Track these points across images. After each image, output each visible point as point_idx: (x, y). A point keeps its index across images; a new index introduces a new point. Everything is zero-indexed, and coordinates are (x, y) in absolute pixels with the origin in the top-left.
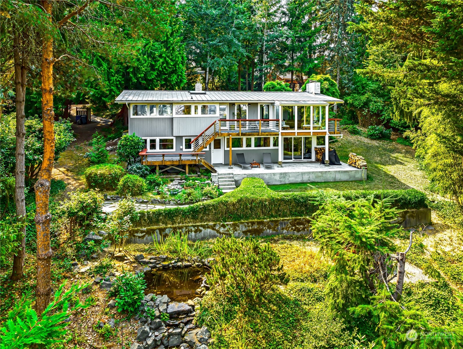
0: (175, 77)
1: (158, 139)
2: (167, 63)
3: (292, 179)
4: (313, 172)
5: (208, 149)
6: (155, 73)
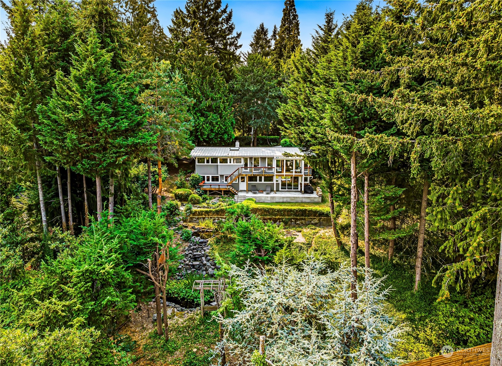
0: (227, 136)
1: (211, 176)
2: (221, 128)
3: (277, 200)
5: (237, 182)
6: (214, 134)
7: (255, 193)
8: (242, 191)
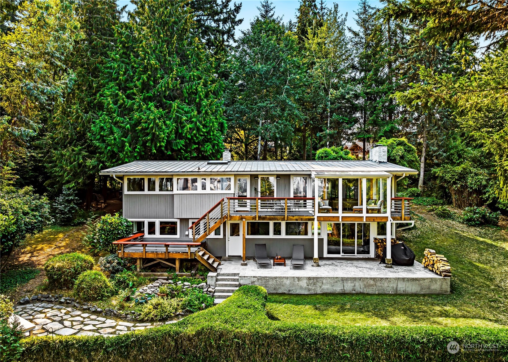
2: (198, 129)
4: (360, 279)
5: (221, 236)
6: (183, 142)
7: (264, 266)
8: (232, 258)
